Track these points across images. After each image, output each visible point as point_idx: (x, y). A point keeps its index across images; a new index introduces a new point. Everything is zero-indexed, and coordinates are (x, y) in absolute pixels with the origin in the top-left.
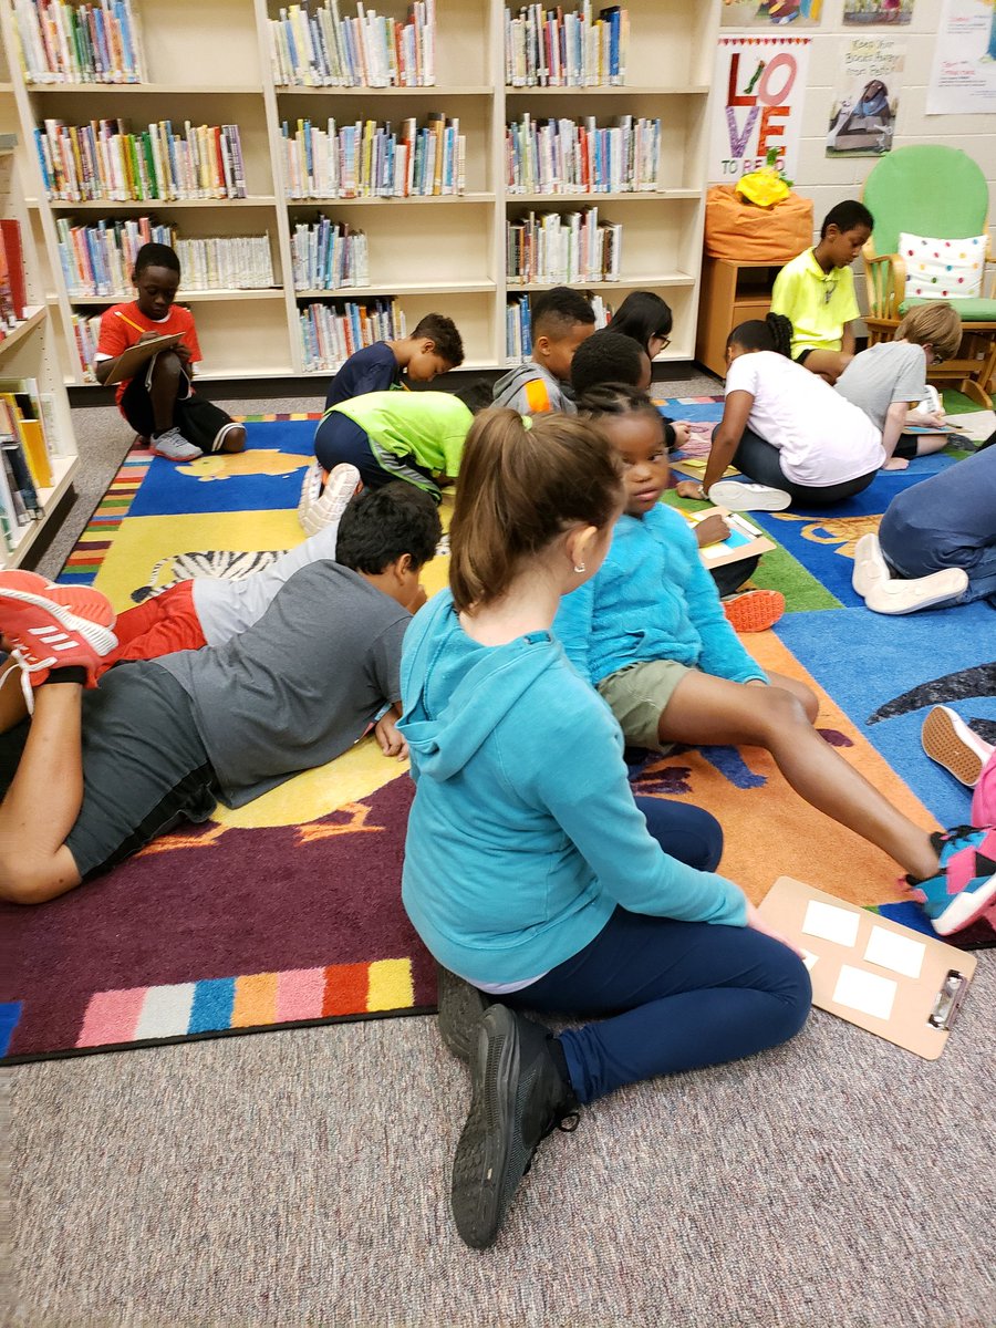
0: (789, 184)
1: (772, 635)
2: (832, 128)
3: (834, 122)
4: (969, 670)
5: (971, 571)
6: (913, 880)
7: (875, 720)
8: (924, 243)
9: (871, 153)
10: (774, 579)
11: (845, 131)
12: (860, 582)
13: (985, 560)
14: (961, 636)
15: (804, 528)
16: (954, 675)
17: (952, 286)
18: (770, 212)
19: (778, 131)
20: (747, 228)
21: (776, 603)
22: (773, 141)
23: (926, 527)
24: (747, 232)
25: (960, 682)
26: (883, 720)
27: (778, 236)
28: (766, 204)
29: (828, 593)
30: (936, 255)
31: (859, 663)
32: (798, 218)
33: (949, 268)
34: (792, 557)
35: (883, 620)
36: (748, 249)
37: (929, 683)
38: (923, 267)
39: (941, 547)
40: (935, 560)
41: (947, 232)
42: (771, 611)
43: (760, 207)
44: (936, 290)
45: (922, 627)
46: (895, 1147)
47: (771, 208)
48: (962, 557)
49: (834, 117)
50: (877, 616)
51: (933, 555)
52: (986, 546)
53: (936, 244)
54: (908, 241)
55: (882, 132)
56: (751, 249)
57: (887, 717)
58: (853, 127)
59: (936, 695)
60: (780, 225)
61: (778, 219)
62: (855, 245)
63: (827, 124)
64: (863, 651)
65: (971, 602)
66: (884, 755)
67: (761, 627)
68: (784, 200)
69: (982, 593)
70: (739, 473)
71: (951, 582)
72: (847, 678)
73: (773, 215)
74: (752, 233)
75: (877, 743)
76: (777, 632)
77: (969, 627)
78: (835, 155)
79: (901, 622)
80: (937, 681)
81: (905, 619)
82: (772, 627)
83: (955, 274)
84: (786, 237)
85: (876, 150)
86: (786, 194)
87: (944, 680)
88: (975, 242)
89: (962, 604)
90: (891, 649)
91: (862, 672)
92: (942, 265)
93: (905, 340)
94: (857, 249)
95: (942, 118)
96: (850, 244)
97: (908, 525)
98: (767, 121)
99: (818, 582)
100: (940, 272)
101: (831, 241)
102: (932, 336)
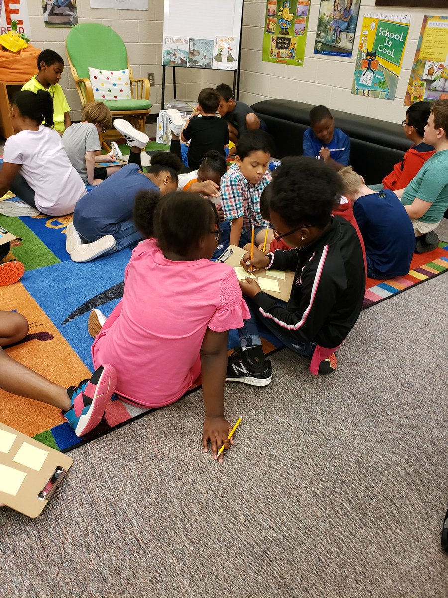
0: (28, 41)
1: (20, 284)
2: (45, 12)
3: (45, 9)
4: (117, 285)
5: (116, 235)
6: (64, 412)
7: (67, 321)
8: (101, 72)
9: (68, 26)
10: (26, 252)
11: (51, 14)
12: (69, 248)
13: (123, 228)
14: (116, 267)
15: (47, 222)
16: (110, 289)
17: (119, 94)
18: (18, 55)
19: (16, 12)
20: (6, 64)
21: (18, 267)
22: (14, 17)
23: (89, 217)
24: (7, 66)
25: (112, 292)
26: (71, 320)
27: (25, 68)
28: (15, 51)
29: (54, 255)
30: (108, 79)
31: (64, 291)
32: (34, 59)
33: (115, 85)
34: (38, 239)
35: (79, 266)
36: (11, 75)
37: (97, 296)
38: (102, 84)
39: (99, 226)
40: (98, 232)
41: (111, 68)
42: (17, 272)
43: (13, 52)
44: (111, 96)
45: (98, 266)
46: (39, 574)
47: (19, 52)
48: (110, 229)
49: (44, 6)
50: (76, 264)
51: (96, 230)
52: (122, 221)
53: (106, 73)
54: (93, 71)
55: (71, 16)
56: (12, 76)
57: (73, 319)
58: (56, 11)
59: (100, 301)
60: (25, 62)
61: (23, 59)
62: (57, 73)
63: (42, 10)
64: (66, 285)
65: (122, 249)
66: (68, 340)
67: (14, 281)
68: (25, 49)
69: (126, 244)
70: (15, 196)
71: (108, 242)
72: (56, 301)
73: (19, 57)
74: (10, 66)
75: (65, 334)
76: (23, 282)
77: (120, 262)
78: (51, 26)
79: (88, 265)
80: (102, 293)
81: (90, 263)
82: (21, 280)
83: (118, 88)
84: (29, 69)
85: (69, 24)
86: (26, 45)
87: (105, 293)
88: (124, 72)
89: (118, 251)
90: (82, 280)
91: (64, 296)
92: (111, 83)
93: (86, 122)
94: (59, 74)
95: (98, 10)
96: (54, 72)
97: (82, 217)
98: (9, 6)
99: (49, 250)
100: (111, 87)
101: (44, 71)
102: (98, 119)
